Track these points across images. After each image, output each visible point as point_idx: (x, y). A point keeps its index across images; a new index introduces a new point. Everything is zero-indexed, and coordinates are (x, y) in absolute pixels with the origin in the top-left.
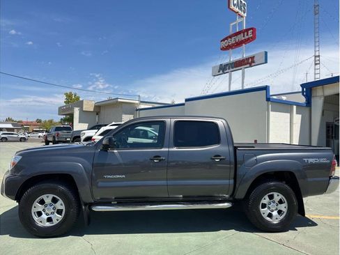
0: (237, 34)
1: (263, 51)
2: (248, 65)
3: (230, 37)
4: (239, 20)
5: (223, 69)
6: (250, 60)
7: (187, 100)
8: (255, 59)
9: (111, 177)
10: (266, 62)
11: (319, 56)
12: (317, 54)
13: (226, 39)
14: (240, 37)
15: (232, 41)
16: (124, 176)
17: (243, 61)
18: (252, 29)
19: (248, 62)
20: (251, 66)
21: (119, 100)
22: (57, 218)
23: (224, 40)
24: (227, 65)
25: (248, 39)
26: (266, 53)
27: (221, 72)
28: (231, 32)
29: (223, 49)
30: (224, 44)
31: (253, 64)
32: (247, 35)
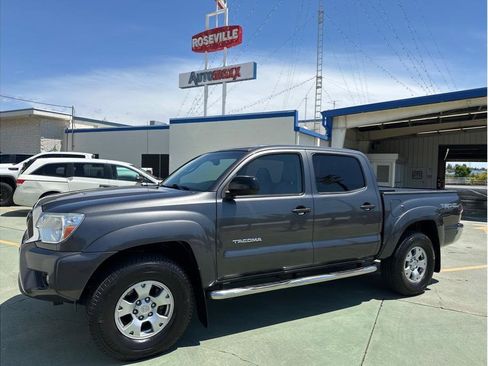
0: (215, 31)
1: (251, 61)
2: (231, 79)
3: (206, 33)
4: (219, 12)
5: (196, 79)
6: (234, 72)
7: (172, 122)
8: (241, 71)
9: (244, 241)
10: (255, 78)
11: (321, 78)
12: (319, 75)
13: (200, 35)
14: (221, 37)
15: (210, 40)
16: (260, 239)
17: (224, 71)
18: (238, 27)
19: (230, 74)
20: (234, 80)
21: (35, 112)
22: (159, 322)
23: (197, 37)
24: (202, 74)
25: (232, 40)
26: (255, 64)
27: (193, 83)
28: (208, 27)
29: (196, 50)
30: (197, 42)
31: (238, 78)
32: (231, 35)
